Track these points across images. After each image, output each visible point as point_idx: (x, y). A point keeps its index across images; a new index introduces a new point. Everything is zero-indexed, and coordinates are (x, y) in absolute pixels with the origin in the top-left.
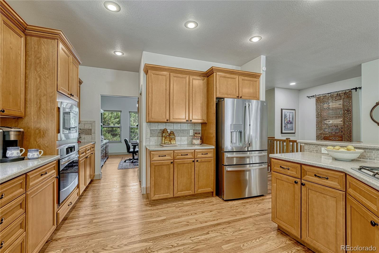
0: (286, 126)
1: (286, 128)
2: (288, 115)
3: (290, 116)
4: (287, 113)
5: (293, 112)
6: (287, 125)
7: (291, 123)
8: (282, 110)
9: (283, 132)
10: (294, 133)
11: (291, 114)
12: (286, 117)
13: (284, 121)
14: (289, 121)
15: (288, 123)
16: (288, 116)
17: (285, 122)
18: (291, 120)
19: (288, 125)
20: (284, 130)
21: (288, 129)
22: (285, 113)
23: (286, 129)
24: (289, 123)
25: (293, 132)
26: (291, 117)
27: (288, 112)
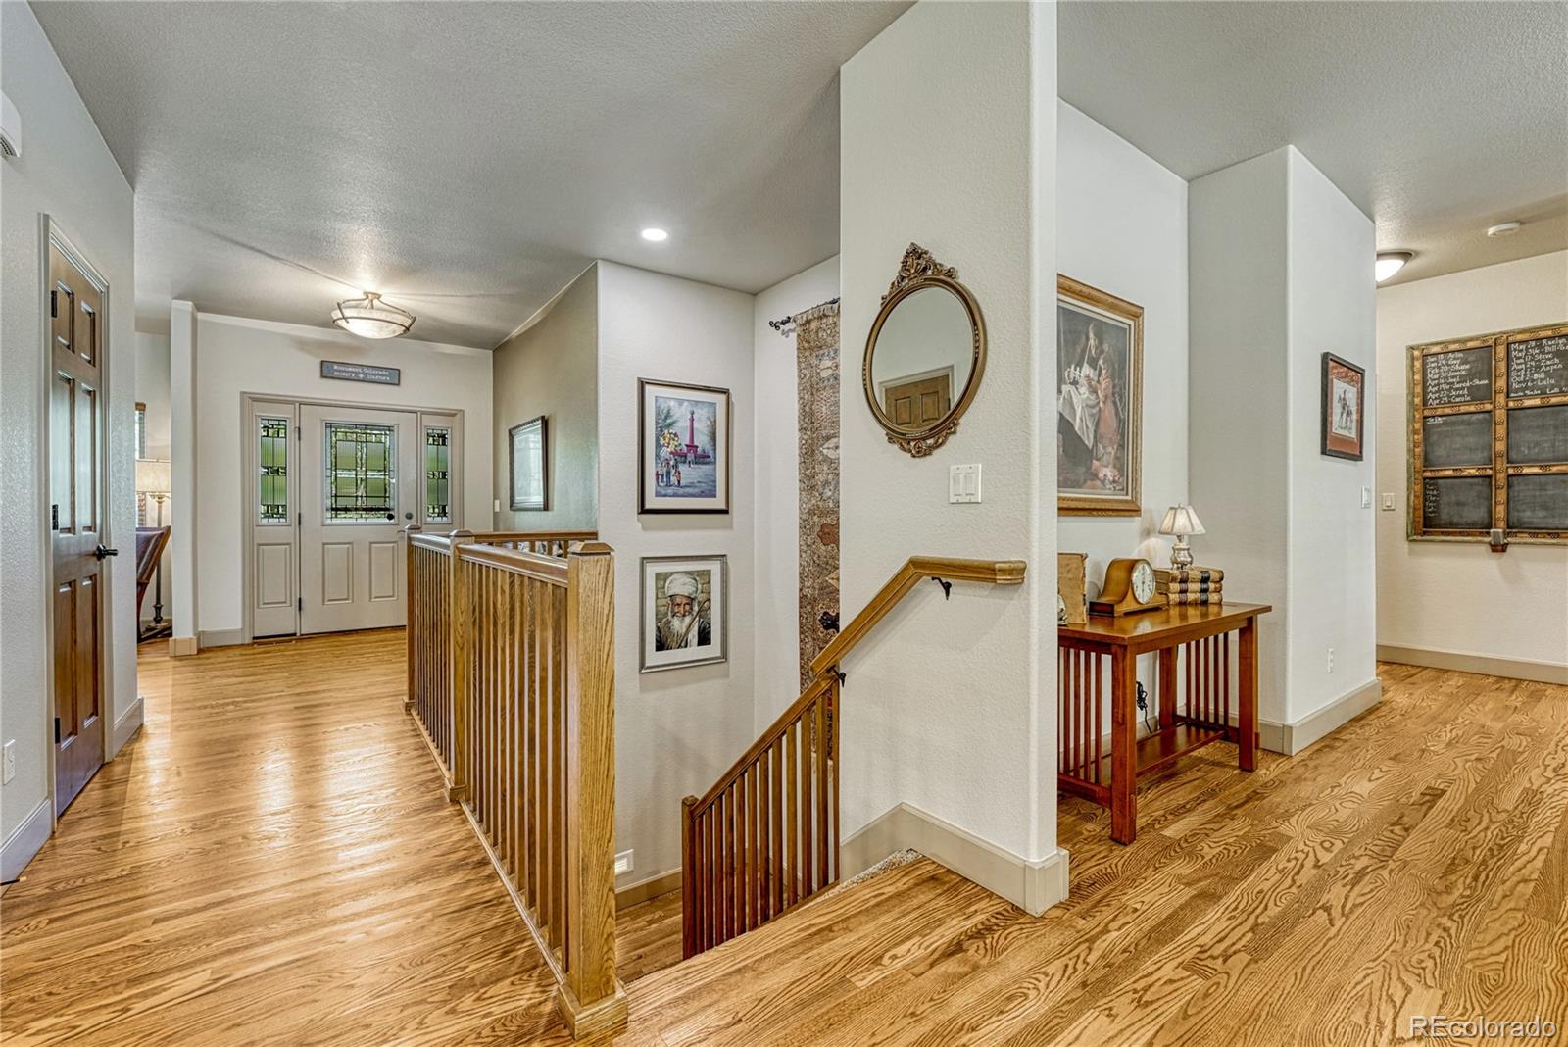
0: (669, 473)
1: (669, 485)
2: (681, 415)
3: (692, 420)
4: (672, 403)
5: (714, 404)
6: (676, 466)
7: (703, 458)
8: (642, 384)
9: (648, 506)
10: (725, 512)
11: (701, 414)
12: (671, 425)
13: (658, 446)
14: (692, 447)
15: (680, 456)
16: (682, 425)
17: (665, 452)
18: (702, 441)
19: (682, 468)
20: (658, 494)
21: (681, 491)
22: (664, 406)
23: (670, 491)
24: (691, 457)
25: (718, 503)
26: (702, 427)
27: (681, 402)
